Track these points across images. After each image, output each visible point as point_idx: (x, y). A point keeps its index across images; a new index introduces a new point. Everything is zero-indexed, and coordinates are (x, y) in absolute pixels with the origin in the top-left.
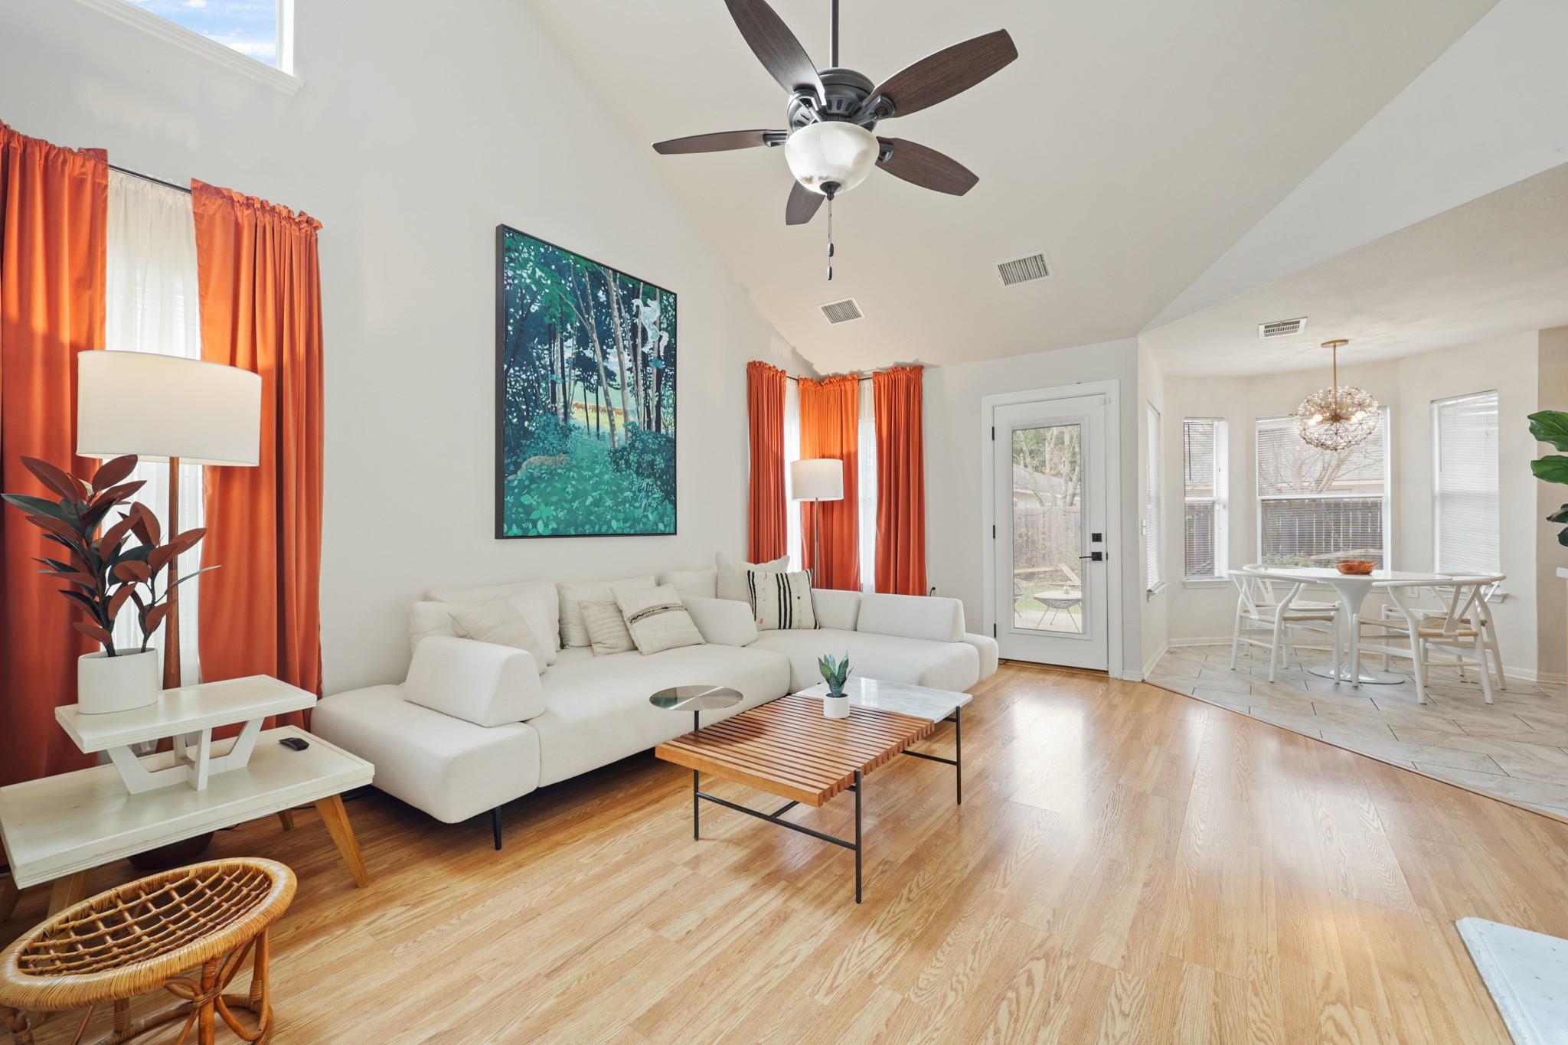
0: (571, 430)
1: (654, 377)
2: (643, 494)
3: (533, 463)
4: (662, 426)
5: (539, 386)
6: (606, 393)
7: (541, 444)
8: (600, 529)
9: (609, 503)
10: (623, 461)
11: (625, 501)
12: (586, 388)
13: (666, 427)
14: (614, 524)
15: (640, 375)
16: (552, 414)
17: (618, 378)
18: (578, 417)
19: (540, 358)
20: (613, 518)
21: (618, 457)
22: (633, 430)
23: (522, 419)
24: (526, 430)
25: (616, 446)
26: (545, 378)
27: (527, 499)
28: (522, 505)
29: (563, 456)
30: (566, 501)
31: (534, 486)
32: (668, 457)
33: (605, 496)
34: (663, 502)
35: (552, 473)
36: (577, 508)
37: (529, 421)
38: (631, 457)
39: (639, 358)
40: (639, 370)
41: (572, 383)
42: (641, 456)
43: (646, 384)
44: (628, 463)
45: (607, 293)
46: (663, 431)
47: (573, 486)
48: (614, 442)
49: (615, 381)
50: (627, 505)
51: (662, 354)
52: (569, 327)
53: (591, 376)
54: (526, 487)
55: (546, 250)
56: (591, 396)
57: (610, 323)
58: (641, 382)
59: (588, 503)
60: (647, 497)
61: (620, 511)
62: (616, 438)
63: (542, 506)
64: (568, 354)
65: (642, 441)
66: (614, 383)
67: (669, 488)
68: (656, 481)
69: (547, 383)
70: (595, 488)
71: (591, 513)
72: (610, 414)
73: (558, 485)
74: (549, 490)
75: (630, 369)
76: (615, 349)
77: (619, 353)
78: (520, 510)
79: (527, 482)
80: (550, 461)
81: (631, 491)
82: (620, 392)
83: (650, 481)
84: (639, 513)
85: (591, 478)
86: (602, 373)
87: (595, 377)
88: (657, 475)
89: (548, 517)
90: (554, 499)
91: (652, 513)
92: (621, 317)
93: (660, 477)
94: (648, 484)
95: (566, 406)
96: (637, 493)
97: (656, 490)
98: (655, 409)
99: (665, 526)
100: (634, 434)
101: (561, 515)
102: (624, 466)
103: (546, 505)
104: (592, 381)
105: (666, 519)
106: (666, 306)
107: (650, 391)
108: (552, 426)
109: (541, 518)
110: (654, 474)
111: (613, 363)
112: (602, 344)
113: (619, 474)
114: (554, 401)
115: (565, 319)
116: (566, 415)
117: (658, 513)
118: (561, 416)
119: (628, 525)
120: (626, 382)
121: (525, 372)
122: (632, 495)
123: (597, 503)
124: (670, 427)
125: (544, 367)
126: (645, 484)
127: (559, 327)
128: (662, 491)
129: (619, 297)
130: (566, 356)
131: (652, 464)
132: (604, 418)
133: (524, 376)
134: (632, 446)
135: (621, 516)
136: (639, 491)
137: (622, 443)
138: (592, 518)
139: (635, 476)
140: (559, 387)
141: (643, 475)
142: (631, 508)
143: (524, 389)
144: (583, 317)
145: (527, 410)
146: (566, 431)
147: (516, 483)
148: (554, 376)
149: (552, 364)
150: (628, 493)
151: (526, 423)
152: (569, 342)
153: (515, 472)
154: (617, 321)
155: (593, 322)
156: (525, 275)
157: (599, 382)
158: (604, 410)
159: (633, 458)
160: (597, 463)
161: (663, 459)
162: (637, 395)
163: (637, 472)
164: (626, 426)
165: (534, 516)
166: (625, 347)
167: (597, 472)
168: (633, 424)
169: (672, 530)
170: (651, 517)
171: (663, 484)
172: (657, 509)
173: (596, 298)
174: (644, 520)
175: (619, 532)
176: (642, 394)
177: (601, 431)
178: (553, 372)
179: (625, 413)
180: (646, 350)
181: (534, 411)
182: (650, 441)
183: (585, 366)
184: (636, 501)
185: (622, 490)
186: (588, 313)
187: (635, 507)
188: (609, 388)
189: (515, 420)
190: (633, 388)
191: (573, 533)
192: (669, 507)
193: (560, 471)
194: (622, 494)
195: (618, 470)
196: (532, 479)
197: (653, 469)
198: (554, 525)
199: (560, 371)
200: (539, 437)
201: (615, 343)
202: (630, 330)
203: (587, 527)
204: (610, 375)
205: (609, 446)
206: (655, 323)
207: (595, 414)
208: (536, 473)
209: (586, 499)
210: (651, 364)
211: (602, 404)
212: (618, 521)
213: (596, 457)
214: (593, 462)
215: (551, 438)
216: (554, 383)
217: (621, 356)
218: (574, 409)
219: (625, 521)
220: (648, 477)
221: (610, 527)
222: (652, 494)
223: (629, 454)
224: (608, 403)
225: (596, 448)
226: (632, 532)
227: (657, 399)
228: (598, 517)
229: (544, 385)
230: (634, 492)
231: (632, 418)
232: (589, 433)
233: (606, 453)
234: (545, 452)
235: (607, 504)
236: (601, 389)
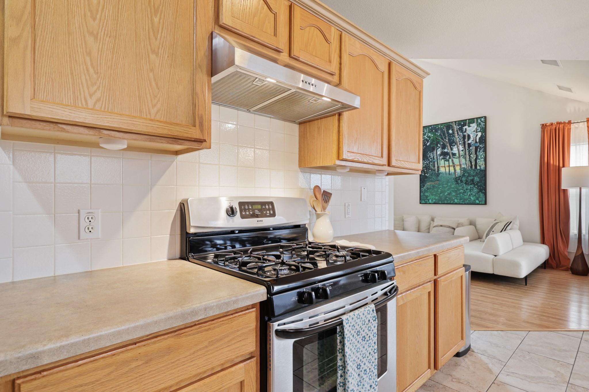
0: (440, 174)
1: (473, 151)
2: (468, 191)
3: (428, 184)
4: (478, 166)
5: (430, 164)
6: (452, 161)
7: (430, 179)
8: (450, 202)
9: (454, 194)
10: (459, 181)
11: (460, 193)
12: (445, 161)
13: (480, 166)
14: (456, 201)
15: (467, 151)
16: (434, 171)
17: (457, 155)
18: (442, 170)
19: (430, 156)
20: (455, 199)
21: (457, 180)
22: (464, 170)
23: (425, 173)
24: (426, 176)
25: (457, 176)
26: (431, 161)
27: (426, 194)
28: (425, 195)
29: (437, 182)
30: (438, 194)
31: (428, 190)
32: (481, 177)
33: (452, 192)
34: (478, 193)
35: (433, 187)
36: (442, 196)
37: (427, 174)
38: (463, 179)
39: (467, 146)
40: (466, 149)
41: (440, 161)
42: (467, 178)
43: (470, 153)
44: (462, 181)
45: (453, 130)
46: (478, 168)
47: (440, 190)
48: (456, 175)
49: (456, 156)
50: (461, 195)
51: (478, 141)
52: (439, 145)
53: (447, 157)
54: (426, 191)
55: (431, 127)
56: (447, 163)
57: (454, 139)
58: (467, 153)
59: (446, 194)
60: (470, 191)
61: (458, 197)
62: (457, 174)
63: (431, 196)
64: (439, 153)
65: (468, 173)
66: (455, 157)
67: (481, 188)
68: (475, 186)
69: (432, 163)
70: (448, 190)
71: (447, 197)
72: (454, 166)
73: (436, 190)
74: (433, 191)
75: (462, 151)
76: (456, 146)
77: (458, 147)
78: (425, 197)
79: (426, 190)
80: (433, 183)
81: (463, 190)
82: (458, 159)
83: (472, 186)
84: (465, 197)
85: (447, 187)
86: (451, 155)
87: (448, 157)
88: (475, 184)
89: (433, 199)
90: (434, 193)
91: (473, 197)
92: (458, 135)
93: (477, 184)
94: (471, 187)
95: (438, 167)
96: (466, 191)
97: (474, 189)
98: (474, 161)
99: (480, 202)
100: (464, 171)
101: (437, 198)
102: (460, 182)
103: (432, 195)
104: (447, 158)
105: (480, 199)
106: (480, 123)
107: (472, 156)
108: (434, 174)
109: (430, 199)
110: (474, 184)
111: (455, 150)
112: (450, 145)
113: (457, 185)
114: (434, 167)
115: (438, 143)
116: (438, 170)
117: (476, 197)
118: (437, 171)
119: (462, 201)
120: (461, 155)
121: (426, 161)
122: (463, 191)
123: (449, 194)
124: (482, 166)
125: (431, 159)
126: (469, 187)
127: (435, 147)
128: (478, 189)
129: (458, 129)
130: (438, 154)
131: (473, 180)
132: (452, 169)
133: (425, 163)
134: (464, 175)
135: (459, 198)
136: (467, 190)
137: (459, 175)
138: (447, 199)
139: (465, 185)
140: (436, 163)
141: (468, 184)
142: (463, 195)
143: (426, 166)
144: (444, 140)
145: (426, 171)
146: (438, 174)
147: (423, 190)
148: (434, 160)
149: (433, 157)
150: (462, 191)
151: (426, 175)
152: (439, 149)
153: (423, 187)
154: (457, 137)
155: (447, 141)
156: (425, 137)
157: (450, 158)
158: (452, 166)
159: (464, 179)
160: (449, 182)
161: (478, 178)
162: (465, 158)
163: (466, 184)
164: (461, 169)
165: (428, 198)
166: (460, 144)
167: (449, 185)
168: (464, 168)
169: (483, 202)
170: (472, 198)
171: (478, 187)
172: (475, 195)
173: (448, 133)
174: (469, 199)
175: (458, 203)
176: (468, 157)
177: (450, 172)
178: (434, 159)
179: (460, 165)
180: (469, 142)
181: (428, 171)
182: (472, 172)
183: (444, 154)
184: (465, 193)
185: (459, 190)
186: (445, 138)
187: (465, 195)
188: (454, 159)
189: (423, 174)
190: (464, 156)
191: (440, 203)
192: (482, 195)
193: (436, 186)
194: (459, 191)
195: (457, 183)
196: (428, 189)
197: (473, 182)
198: (434, 201)
199: (436, 158)
200: (430, 178)
201: (456, 144)
202: (462, 138)
203: (445, 201)
204: (454, 154)
205: (454, 177)
206: (474, 131)
207: (448, 168)
208: (429, 187)
209: (445, 193)
210: (472, 146)
211: (451, 164)
212: (457, 199)
213: (449, 180)
214: (448, 182)
215: (433, 177)
216: (434, 162)
217: (459, 147)
218: (441, 168)
219: (460, 199)
220: (471, 184)
221: (454, 201)
222: (473, 190)
223: (462, 178)
224: (453, 163)
225: (449, 178)
226: (463, 203)
227: (475, 157)
228: (449, 198)
229: (431, 163)
230: (464, 190)
231: (463, 166)
232: (446, 174)
233: (452, 179)
234: (432, 181)
235: (453, 194)
236: (450, 160)
